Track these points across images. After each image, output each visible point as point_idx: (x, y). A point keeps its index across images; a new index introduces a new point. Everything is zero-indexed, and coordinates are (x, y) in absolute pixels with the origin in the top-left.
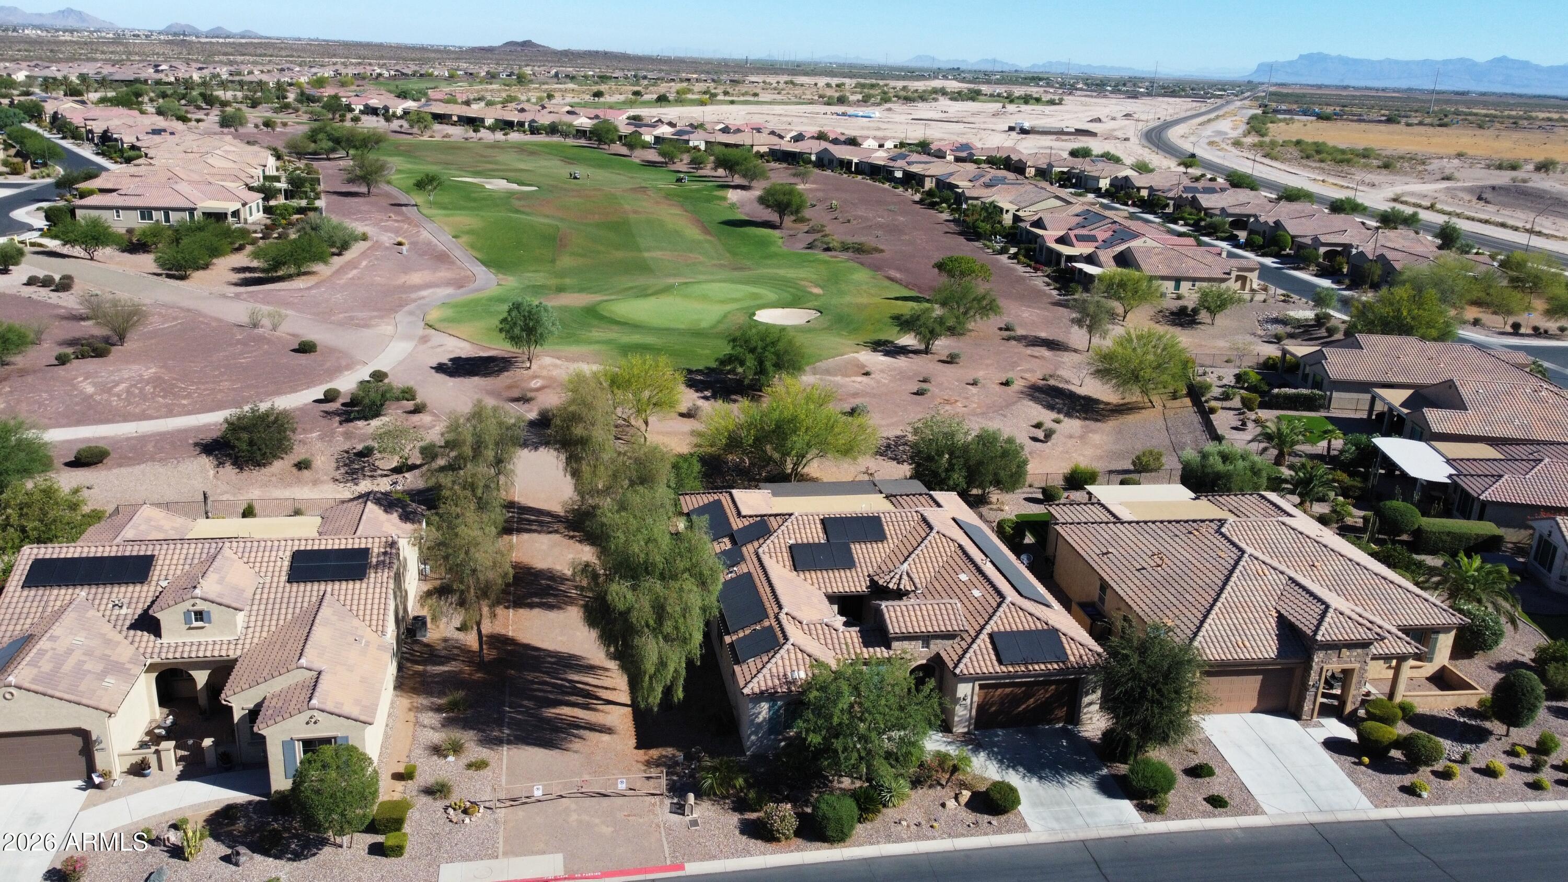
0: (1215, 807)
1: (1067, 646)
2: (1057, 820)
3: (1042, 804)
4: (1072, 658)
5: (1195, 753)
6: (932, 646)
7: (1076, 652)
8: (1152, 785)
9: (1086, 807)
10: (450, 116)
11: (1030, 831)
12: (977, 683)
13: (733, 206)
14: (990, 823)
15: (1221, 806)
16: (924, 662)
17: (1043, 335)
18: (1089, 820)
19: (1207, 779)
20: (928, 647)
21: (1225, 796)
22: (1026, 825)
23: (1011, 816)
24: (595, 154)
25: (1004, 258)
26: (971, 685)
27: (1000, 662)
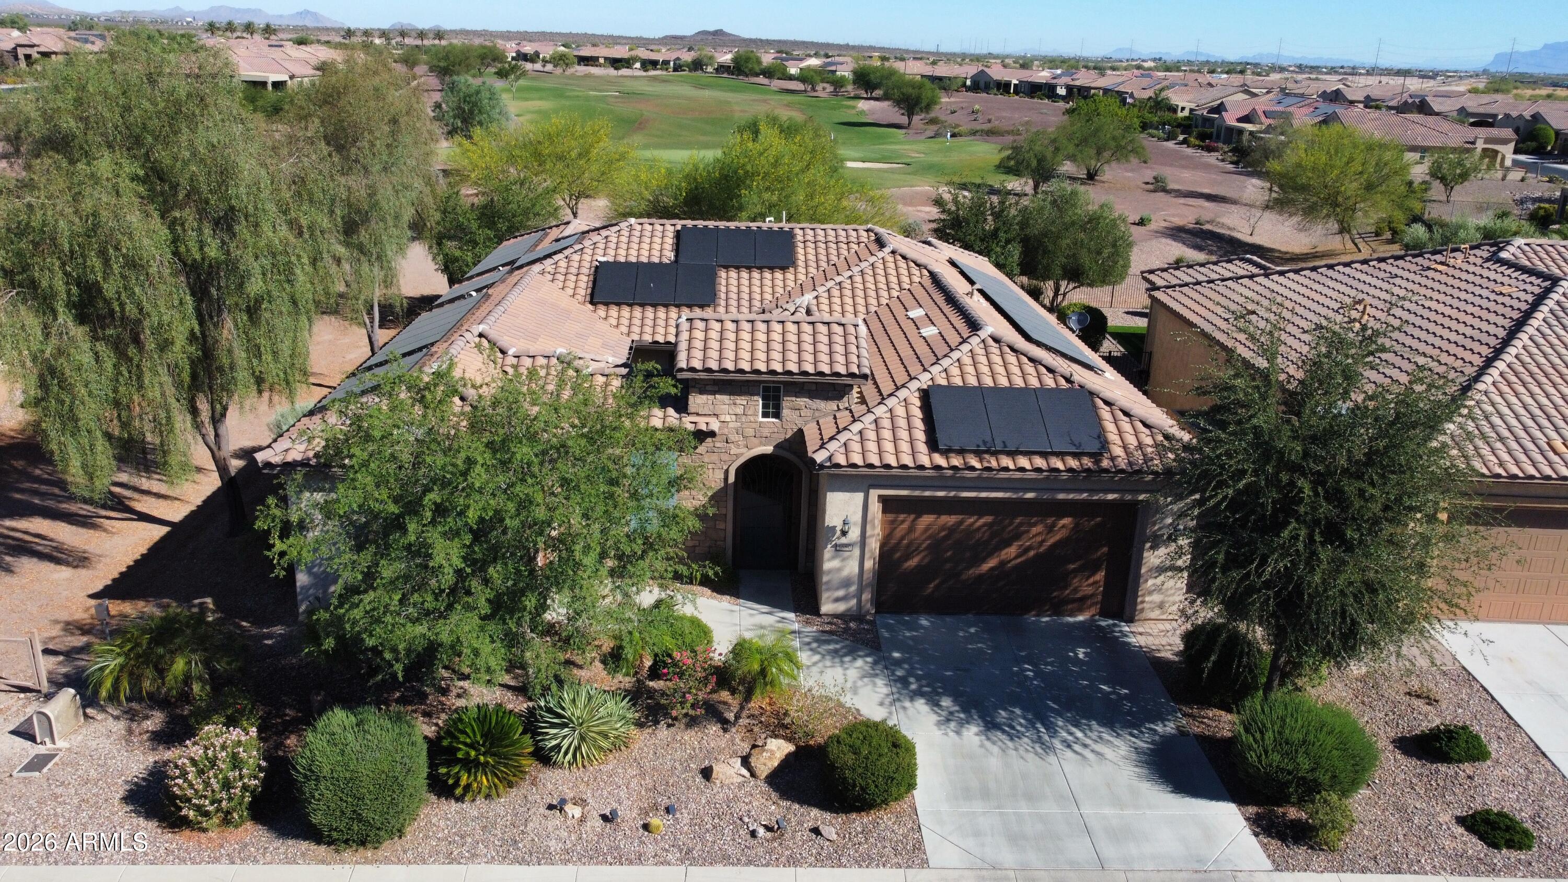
0: (1494, 845)
1: (1110, 427)
2: (1015, 839)
3: (985, 794)
4: (1118, 451)
5: (1431, 701)
6: (785, 412)
7: (1132, 440)
8: (1305, 764)
9: (1108, 811)
10: (597, 58)
11: (924, 864)
12: (874, 494)
13: (862, 112)
14: (816, 831)
15: (1510, 845)
16: (769, 449)
17: (1206, 191)
18: (1109, 851)
19: (1468, 768)
20: (777, 415)
21: (1524, 816)
22: (919, 846)
23: (885, 818)
24: (732, 82)
25: (1170, 144)
26: (860, 496)
27: (933, 445)
